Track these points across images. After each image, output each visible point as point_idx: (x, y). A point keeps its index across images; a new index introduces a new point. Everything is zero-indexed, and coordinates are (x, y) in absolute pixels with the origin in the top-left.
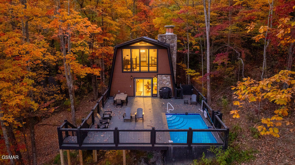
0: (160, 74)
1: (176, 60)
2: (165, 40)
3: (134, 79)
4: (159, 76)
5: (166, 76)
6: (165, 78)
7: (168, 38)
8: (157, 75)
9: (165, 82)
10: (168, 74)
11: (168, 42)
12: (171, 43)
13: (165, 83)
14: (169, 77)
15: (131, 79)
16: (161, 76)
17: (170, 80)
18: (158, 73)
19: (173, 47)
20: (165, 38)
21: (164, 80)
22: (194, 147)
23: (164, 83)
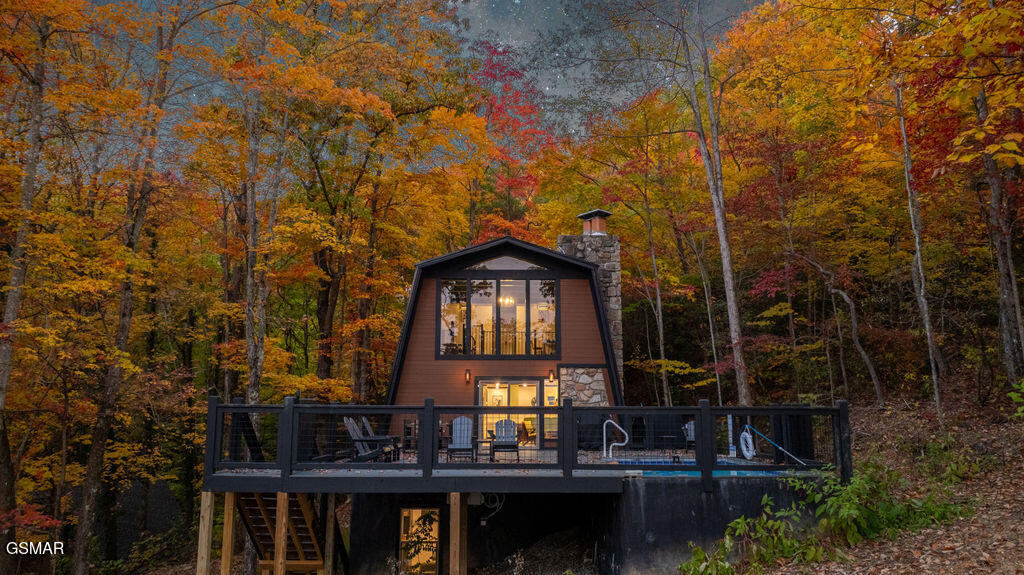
0: (567, 366)
1: (620, 318)
2: (583, 251)
3: (476, 383)
4: (563, 371)
5: (588, 374)
6: (585, 379)
7: (590, 246)
8: (560, 366)
9: (586, 392)
10: (596, 366)
11: (592, 257)
12: (603, 259)
13: (586, 399)
14: (599, 376)
15: (468, 382)
16: (570, 370)
17: (603, 388)
18: (559, 362)
19: (607, 274)
20: (580, 246)
21: (583, 387)
22: (724, 483)
23: (582, 395)
